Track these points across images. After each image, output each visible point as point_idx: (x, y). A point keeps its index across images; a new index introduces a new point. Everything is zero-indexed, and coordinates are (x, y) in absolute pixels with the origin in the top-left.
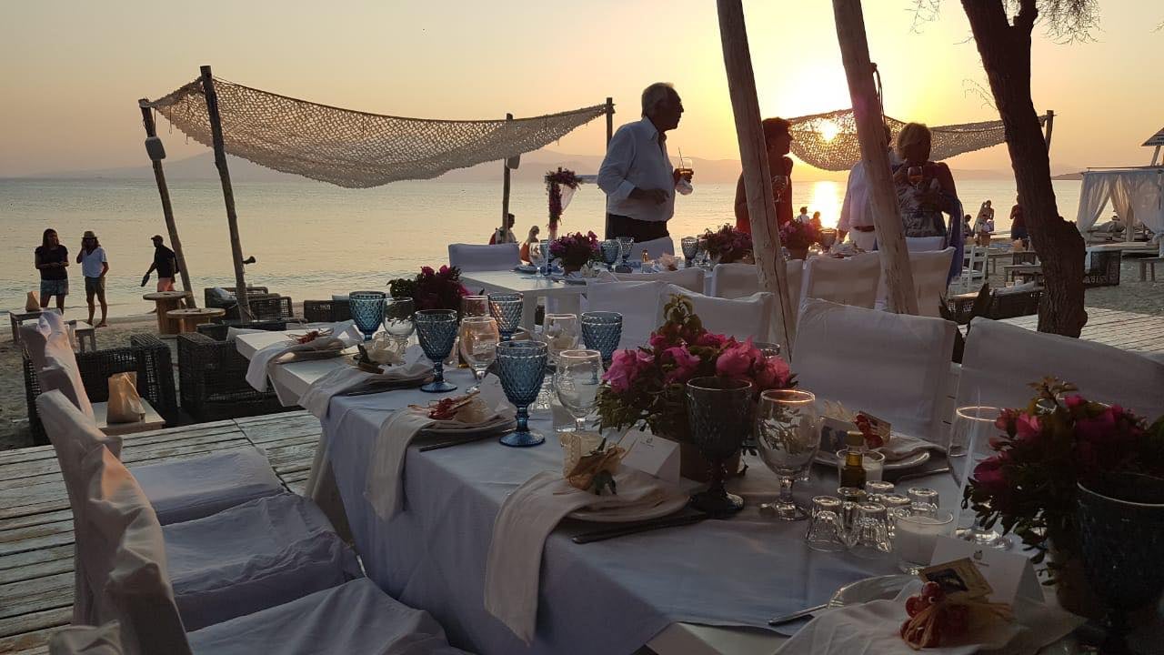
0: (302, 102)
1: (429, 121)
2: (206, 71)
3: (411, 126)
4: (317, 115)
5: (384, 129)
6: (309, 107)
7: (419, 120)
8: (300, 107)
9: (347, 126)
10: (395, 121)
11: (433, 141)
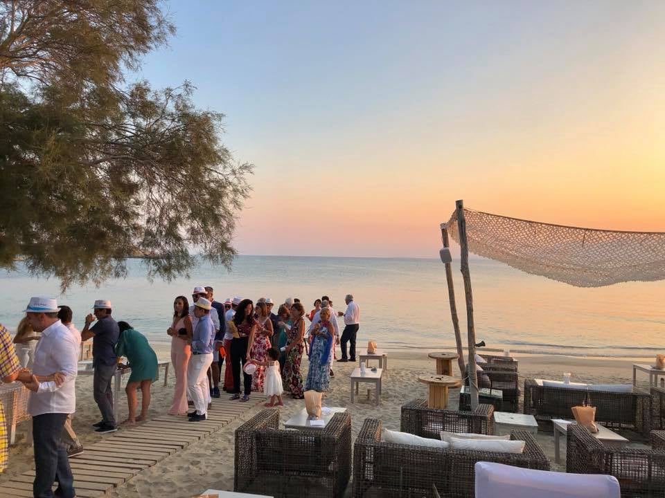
0: (533, 222)
1: (650, 233)
2: (459, 204)
3: (631, 238)
4: (546, 232)
5: (604, 240)
6: (538, 226)
7: (639, 233)
8: (532, 226)
9: (571, 239)
10: (614, 234)
11: (653, 250)
